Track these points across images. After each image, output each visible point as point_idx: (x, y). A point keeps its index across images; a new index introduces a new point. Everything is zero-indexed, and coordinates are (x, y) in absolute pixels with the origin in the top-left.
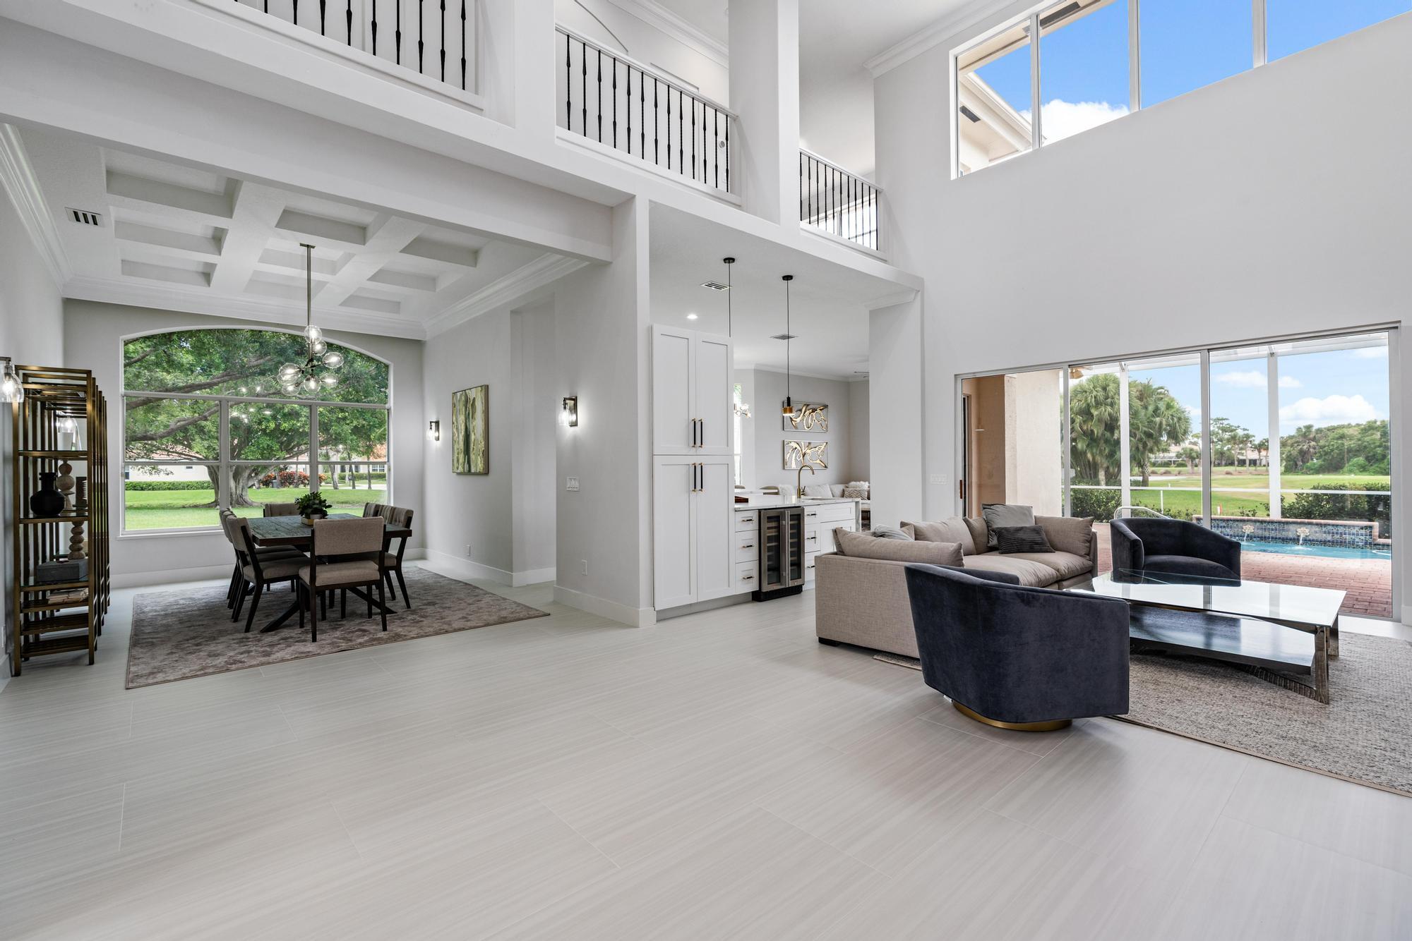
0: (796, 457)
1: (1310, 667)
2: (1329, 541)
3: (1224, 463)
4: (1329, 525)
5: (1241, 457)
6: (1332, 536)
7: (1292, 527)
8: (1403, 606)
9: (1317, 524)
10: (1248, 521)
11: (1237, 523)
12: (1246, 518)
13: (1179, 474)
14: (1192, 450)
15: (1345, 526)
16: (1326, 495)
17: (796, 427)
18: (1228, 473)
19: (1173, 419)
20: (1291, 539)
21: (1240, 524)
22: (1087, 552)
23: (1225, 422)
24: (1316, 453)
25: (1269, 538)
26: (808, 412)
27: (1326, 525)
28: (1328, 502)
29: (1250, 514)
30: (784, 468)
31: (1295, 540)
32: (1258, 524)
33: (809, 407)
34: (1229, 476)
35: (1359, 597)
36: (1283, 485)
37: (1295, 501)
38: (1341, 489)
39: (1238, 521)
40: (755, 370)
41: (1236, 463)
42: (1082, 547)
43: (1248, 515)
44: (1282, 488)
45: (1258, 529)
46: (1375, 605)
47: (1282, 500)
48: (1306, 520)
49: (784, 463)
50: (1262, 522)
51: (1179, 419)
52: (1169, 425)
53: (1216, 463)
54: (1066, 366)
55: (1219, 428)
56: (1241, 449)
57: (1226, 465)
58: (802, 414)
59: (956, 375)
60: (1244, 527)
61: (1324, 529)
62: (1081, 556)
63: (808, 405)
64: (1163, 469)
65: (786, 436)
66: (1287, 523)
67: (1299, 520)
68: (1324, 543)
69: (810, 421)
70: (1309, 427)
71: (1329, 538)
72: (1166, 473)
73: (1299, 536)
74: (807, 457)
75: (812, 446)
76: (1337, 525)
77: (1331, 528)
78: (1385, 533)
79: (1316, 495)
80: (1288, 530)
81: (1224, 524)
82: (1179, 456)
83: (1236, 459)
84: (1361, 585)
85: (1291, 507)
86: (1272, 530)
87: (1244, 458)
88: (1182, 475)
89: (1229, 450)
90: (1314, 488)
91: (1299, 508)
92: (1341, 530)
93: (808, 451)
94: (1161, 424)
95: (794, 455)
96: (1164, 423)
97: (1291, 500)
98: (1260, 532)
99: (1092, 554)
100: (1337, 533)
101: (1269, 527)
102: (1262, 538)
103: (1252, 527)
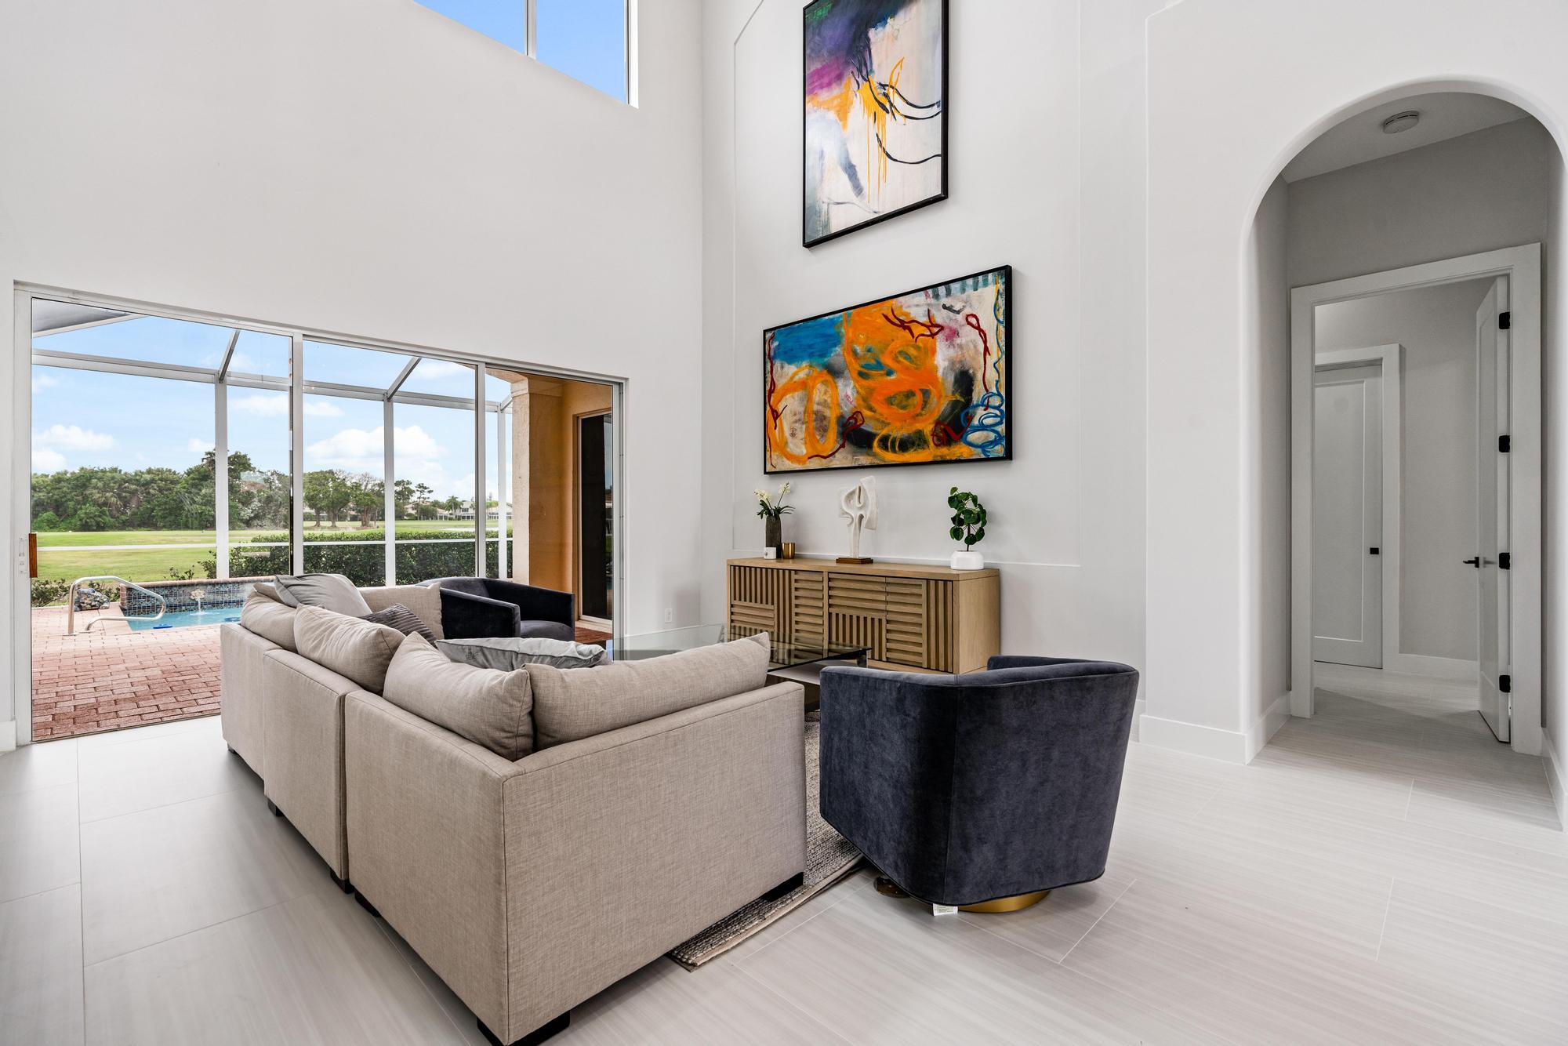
7: (240, 587)
10: (197, 584)
11: (183, 589)
21: (188, 590)
25: (222, 603)
29: (186, 576)
32: (209, 587)
39: (185, 585)
45: (209, 593)
47: (228, 556)
50: (209, 584)
60: (193, 593)
66: (239, 583)
67: (250, 578)
80: (243, 591)
81: (168, 592)
86: (226, 592)
91: (244, 565)
98: (211, 598)
101: (222, 589)
102: (213, 603)
103: (202, 592)
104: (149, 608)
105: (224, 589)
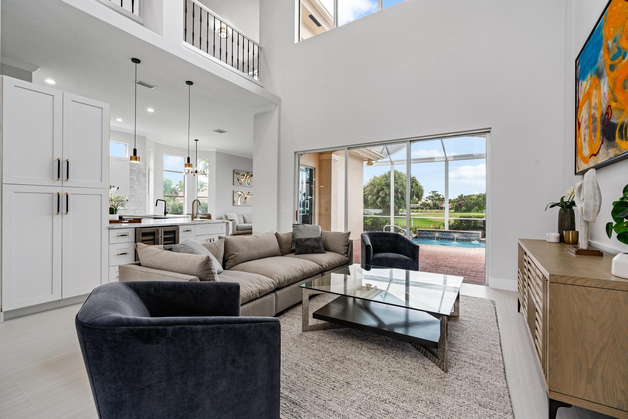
0: (240, 199)
1: (438, 343)
2: (465, 240)
3: (436, 208)
4: (465, 233)
5: (441, 206)
6: (466, 237)
7: (452, 234)
8: (490, 278)
9: (461, 232)
10: (437, 231)
12: (436, 230)
13: (421, 212)
14: (425, 203)
15: (470, 233)
16: (464, 220)
17: (241, 184)
18: (437, 212)
19: (418, 190)
20: (452, 239)
21: (434, 233)
22: (346, 253)
23: (437, 193)
24: (464, 205)
25: (444, 238)
26: (248, 177)
27: (464, 233)
28: (465, 223)
30: (233, 205)
31: (453, 239)
32: (440, 232)
33: (249, 174)
34: (437, 213)
35: (473, 269)
36: (450, 216)
37: (454, 223)
38: (469, 218)
39: (433, 231)
40: (216, 152)
41: (440, 208)
42: (343, 249)
43: (437, 229)
44: (449, 217)
46: (479, 273)
47: (449, 222)
48: (457, 231)
49: (234, 202)
50: (442, 232)
51: (420, 190)
52: (416, 192)
53: (434, 208)
54: (346, 148)
55: (434, 195)
56: (441, 203)
57: (437, 209)
58: (245, 177)
59: (295, 152)
60: (435, 234)
61: (463, 235)
62: (342, 254)
63: (248, 173)
64: (416, 210)
65: (235, 188)
66: (451, 232)
67: (454, 231)
68: (463, 240)
69: (249, 181)
70: (462, 195)
71: (465, 238)
72: (417, 212)
73: (454, 238)
74: (247, 200)
75: (250, 194)
76: (468, 233)
77: (465, 234)
78: (484, 236)
79: (461, 220)
80: (451, 235)
81: (428, 233)
82: (421, 205)
83: (440, 207)
84: (474, 262)
85: (452, 225)
86: (445, 235)
87: (442, 206)
88: (422, 212)
89: (437, 203)
90: (460, 217)
91: (455, 226)
92: (469, 235)
93: (248, 197)
94: (414, 191)
95: (240, 198)
96: (415, 191)
97: (452, 222)
98: (441, 236)
99: (349, 254)
100: (467, 236)
101: (444, 234)
102: (441, 238)
103: (438, 234)
104: (424, 237)
105: (445, 234)
